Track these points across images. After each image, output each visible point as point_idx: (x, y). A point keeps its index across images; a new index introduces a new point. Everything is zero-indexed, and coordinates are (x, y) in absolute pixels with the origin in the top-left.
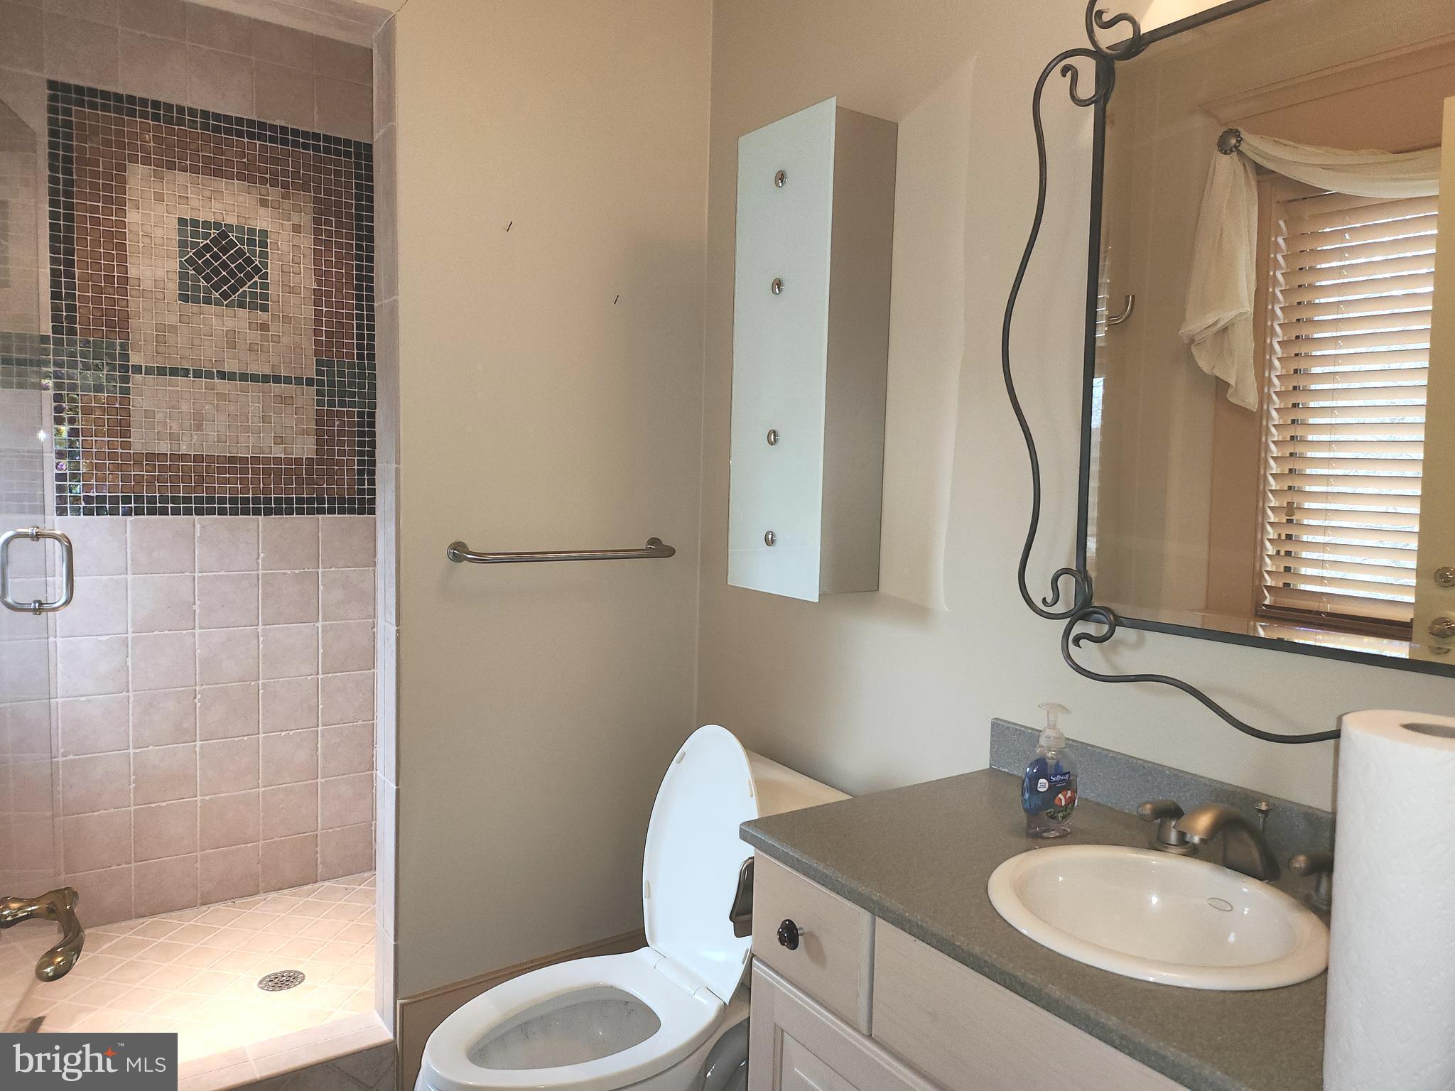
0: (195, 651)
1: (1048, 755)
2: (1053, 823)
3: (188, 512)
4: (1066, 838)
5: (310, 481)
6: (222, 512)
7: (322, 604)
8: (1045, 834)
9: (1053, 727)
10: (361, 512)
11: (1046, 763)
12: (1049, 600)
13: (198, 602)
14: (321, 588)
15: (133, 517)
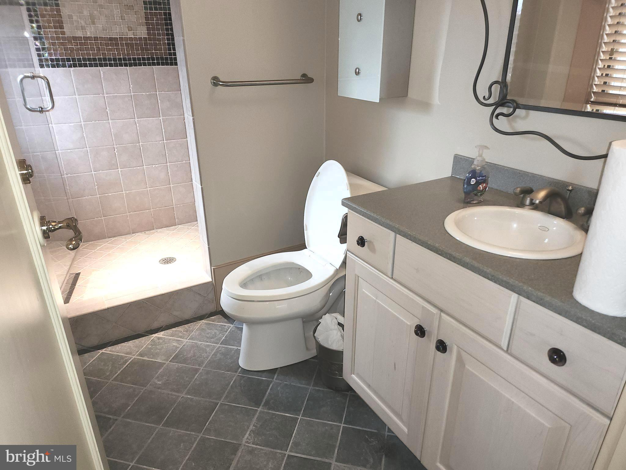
0: (111, 130)
1: (477, 168)
2: (476, 197)
3: (96, 65)
4: (480, 203)
5: (147, 50)
6: (111, 65)
7: (161, 108)
8: (472, 202)
9: (480, 156)
10: (171, 64)
11: (476, 172)
12: (486, 97)
13: (108, 108)
14: (159, 101)
15: (73, 68)
